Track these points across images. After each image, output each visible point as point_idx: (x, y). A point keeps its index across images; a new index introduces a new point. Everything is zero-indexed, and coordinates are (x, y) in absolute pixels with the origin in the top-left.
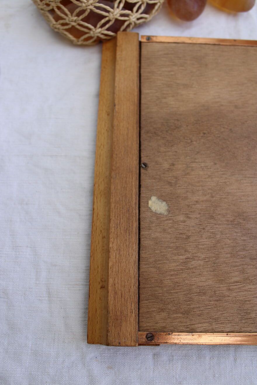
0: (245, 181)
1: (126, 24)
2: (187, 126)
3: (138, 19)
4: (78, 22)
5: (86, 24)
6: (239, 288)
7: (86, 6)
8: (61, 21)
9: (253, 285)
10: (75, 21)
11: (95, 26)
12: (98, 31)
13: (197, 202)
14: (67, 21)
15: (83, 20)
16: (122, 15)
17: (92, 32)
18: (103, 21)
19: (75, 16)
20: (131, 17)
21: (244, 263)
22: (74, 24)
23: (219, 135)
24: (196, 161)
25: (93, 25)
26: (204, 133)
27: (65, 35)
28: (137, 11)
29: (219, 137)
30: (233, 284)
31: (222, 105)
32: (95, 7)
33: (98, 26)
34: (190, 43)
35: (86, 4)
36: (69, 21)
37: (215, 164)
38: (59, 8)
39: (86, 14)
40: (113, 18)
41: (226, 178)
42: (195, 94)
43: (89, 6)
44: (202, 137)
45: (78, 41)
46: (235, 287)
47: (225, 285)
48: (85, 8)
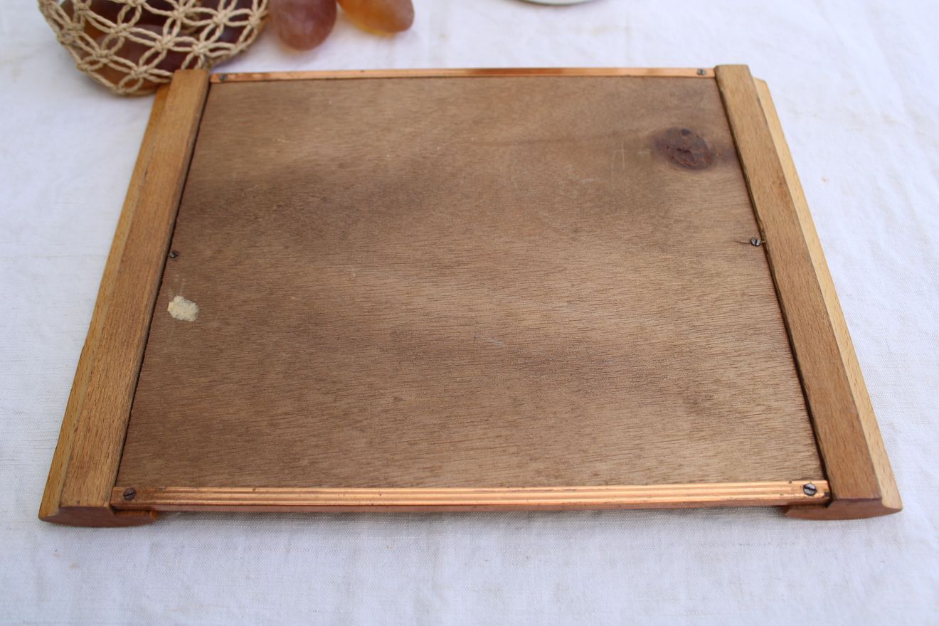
0: (330, 270)
1: (189, 58)
2: (254, 197)
3: (212, 50)
4: (110, 57)
5: (122, 60)
6: (288, 422)
7: (117, 33)
8: (88, 59)
9: (313, 417)
10: (106, 56)
11: (137, 63)
12: (141, 70)
13: (245, 301)
14: (94, 58)
15: (118, 54)
16: (178, 44)
17: (133, 72)
18: (147, 54)
19: (104, 49)
20: (195, 47)
21: (303, 386)
22: (104, 61)
23: (302, 208)
24: (257, 245)
25: (133, 61)
26: (279, 206)
27: (97, 79)
28: (208, 38)
29: (302, 209)
30: (280, 417)
31: (318, 165)
32: (132, 33)
33: (141, 61)
34: (289, 80)
35: (116, 30)
36: (97, 57)
37: (287, 247)
38: (82, 39)
39: (120, 44)
40: (163, 49)
41: (300, 267)
42: (278, 152)
43: (121, 32)
44: (275, 211)
45: (118, 88)
46: (283, 421)
47: (267, 418)
48: (115, 36)
